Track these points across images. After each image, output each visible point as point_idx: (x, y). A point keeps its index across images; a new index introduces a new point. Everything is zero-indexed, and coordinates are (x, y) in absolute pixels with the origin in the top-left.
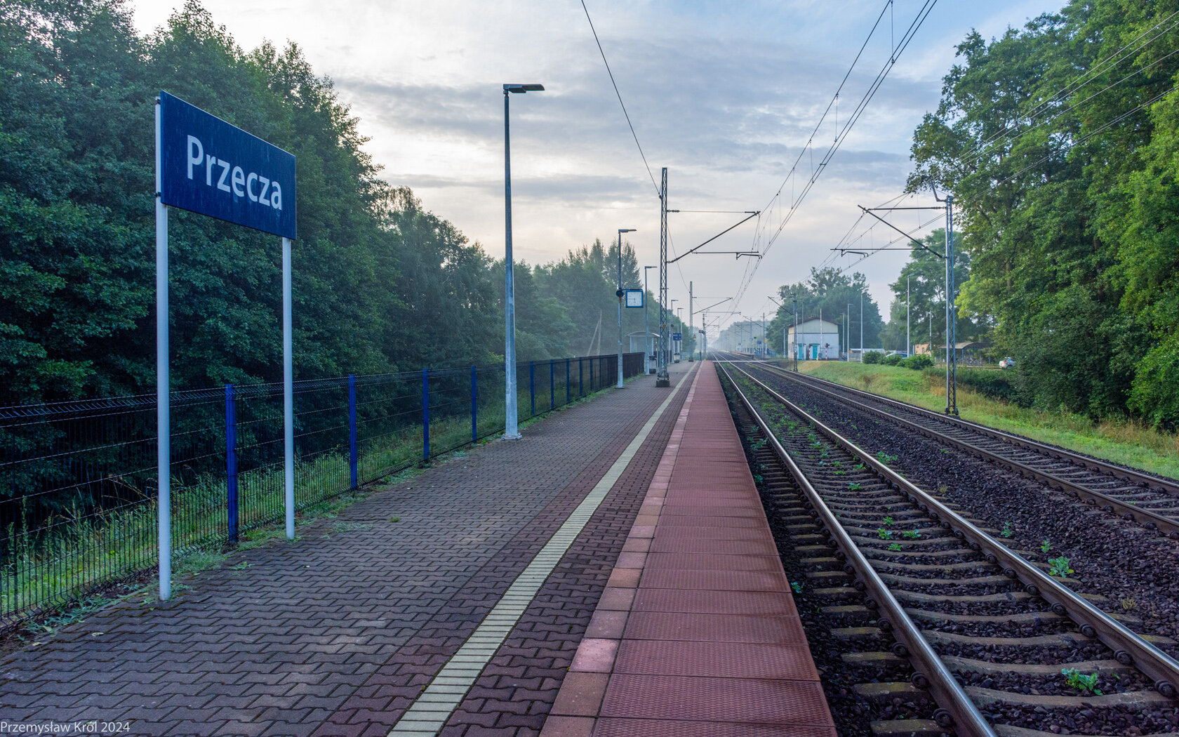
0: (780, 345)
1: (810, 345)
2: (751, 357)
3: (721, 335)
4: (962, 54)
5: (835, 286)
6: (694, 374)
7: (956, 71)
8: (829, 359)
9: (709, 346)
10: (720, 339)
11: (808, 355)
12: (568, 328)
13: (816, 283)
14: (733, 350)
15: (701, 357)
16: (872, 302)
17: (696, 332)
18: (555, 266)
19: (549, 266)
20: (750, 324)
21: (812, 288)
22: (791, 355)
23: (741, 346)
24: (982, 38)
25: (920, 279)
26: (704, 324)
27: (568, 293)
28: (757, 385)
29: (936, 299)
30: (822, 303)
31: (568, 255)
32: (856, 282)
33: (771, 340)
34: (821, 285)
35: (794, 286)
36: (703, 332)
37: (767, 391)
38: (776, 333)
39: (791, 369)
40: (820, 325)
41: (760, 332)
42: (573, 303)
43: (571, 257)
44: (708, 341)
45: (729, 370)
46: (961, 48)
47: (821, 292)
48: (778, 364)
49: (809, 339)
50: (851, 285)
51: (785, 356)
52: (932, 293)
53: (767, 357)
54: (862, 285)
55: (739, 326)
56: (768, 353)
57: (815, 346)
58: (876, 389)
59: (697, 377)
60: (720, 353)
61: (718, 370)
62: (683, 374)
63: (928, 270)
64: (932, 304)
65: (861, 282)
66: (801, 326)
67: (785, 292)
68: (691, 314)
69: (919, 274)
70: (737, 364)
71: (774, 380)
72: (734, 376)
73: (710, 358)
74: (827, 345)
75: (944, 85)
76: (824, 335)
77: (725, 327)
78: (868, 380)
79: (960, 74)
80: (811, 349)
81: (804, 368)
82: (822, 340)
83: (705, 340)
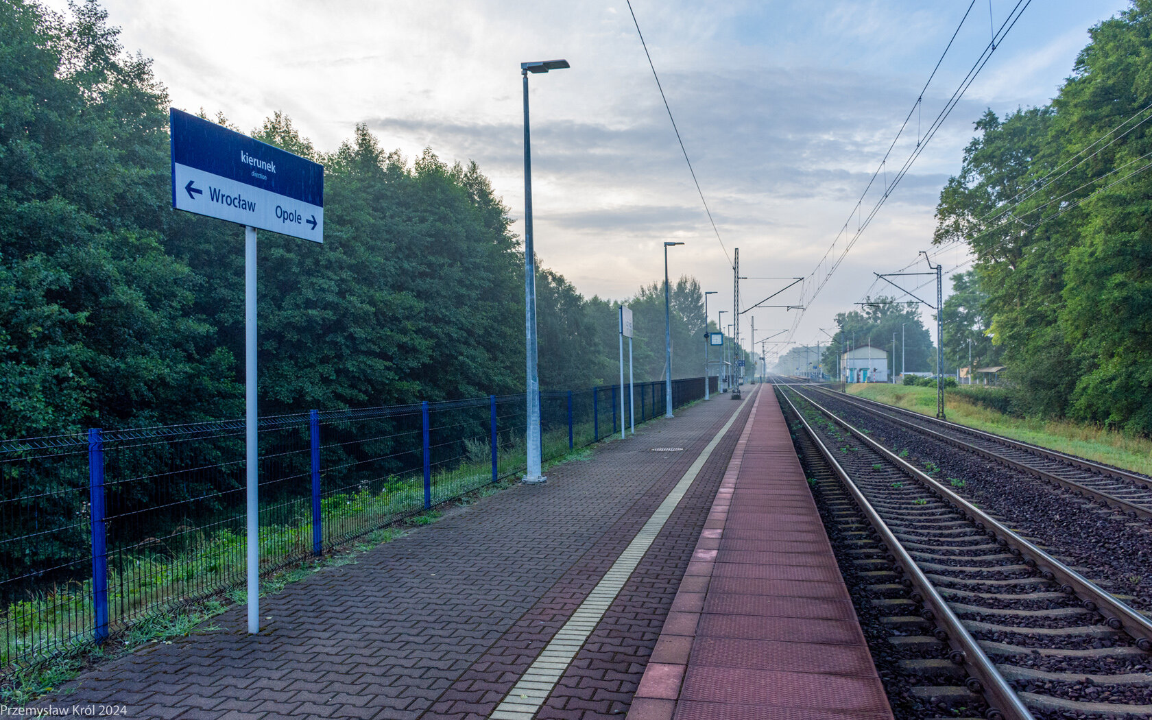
0: (834, 369)
1: (860, 370)
2: (808, 381)
3: (780, 361)
4: (980, 128)
5: (888, 313)
6: (757, 392)
7: (975, 143)
8: (877, 382)
9: (768, 370)
10: (779, 364)
11: (858, 379)
12: (648, 356)
13: (871, 311)
14: (792, 375)
15: (761, 380)
16: (924, 329)
17: (756, 358)
18: (631, 301)
19: (626, 301)
20: (807, 350)
21: (867, 316)
22: (842, 379)
23: (799, 370)
24: (996, 116)
25: (961, 309)
26: (764, 351)
27: (643, 325)
28: (806, 400)
29: (975, 328)
30: (874, 330)
31: (640, 290)
32: (909, 309)
33: (826, 365)
34: (875, 313)
35: (850, 313)
36: (763, 359)
37: (812, 404)
38: (832, 357)
39: (839, 391)
40: (869, 352)
41: (815, 358)
42: (648, 334)
43: (643, 291)
44: (767, 366)
45: (786, 391)
46: (979, 124)
47: (876, 319)
48: (830, 386)
49: (859, 364)
50: (905, 312)
51: (838, 380)
52: (972, 322)
53: (821, 380)
54: (915, 313)
55: (796, 352)
56: (823, 377)
57: (865, 370)
58: (903, 405)
59: (759, 394)
60: (779, 377)
61: (776, 391)
62: (749, 392)
63: (968, 302)
64: (972, 332)
65: (914, 310)
66: (852, 353)
67: (841, 319)
68: (753, 344)
69: (960, 305)
70: (793, 386)
71: (820, 397)
72: (789, 395)
73: (769, 381)
74: (875, 370)
75: (965, 155)
76: (874, 360)
77: (785, 352)
78: (899, 398)
79: (979, 144)
80: (862, 373)
81: (851, 390)
82: (870, 365)
83: (765, 365)
